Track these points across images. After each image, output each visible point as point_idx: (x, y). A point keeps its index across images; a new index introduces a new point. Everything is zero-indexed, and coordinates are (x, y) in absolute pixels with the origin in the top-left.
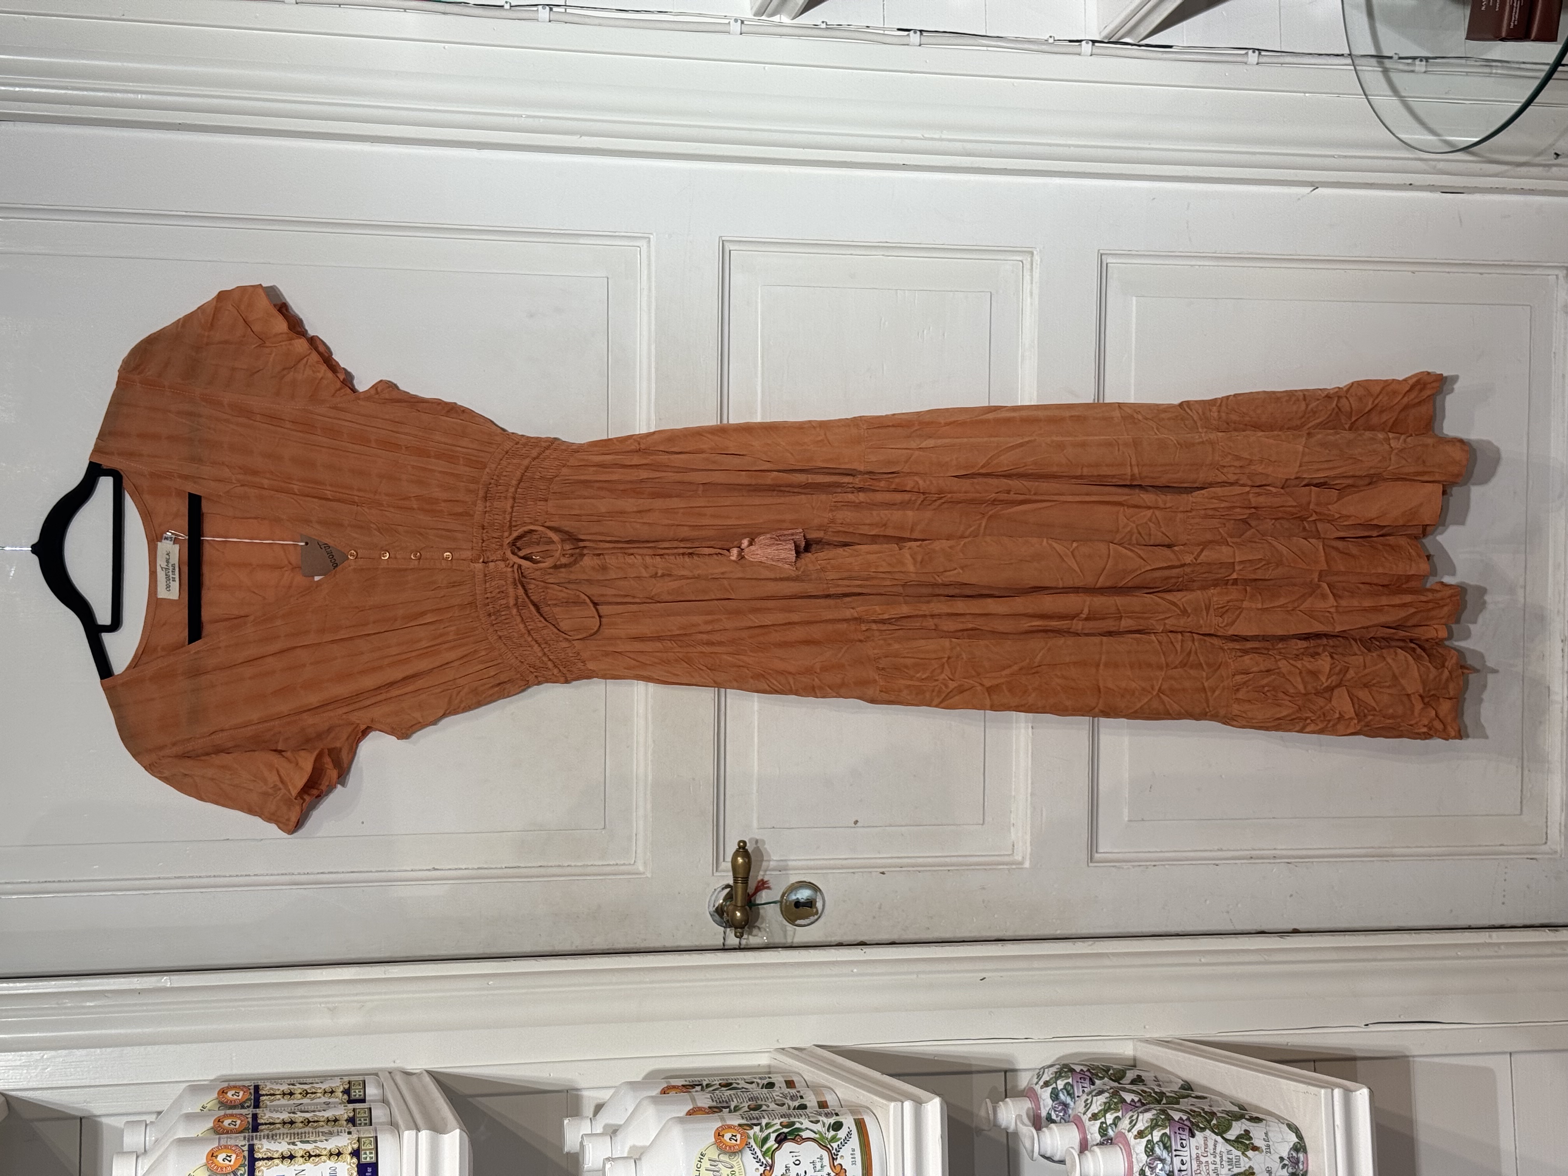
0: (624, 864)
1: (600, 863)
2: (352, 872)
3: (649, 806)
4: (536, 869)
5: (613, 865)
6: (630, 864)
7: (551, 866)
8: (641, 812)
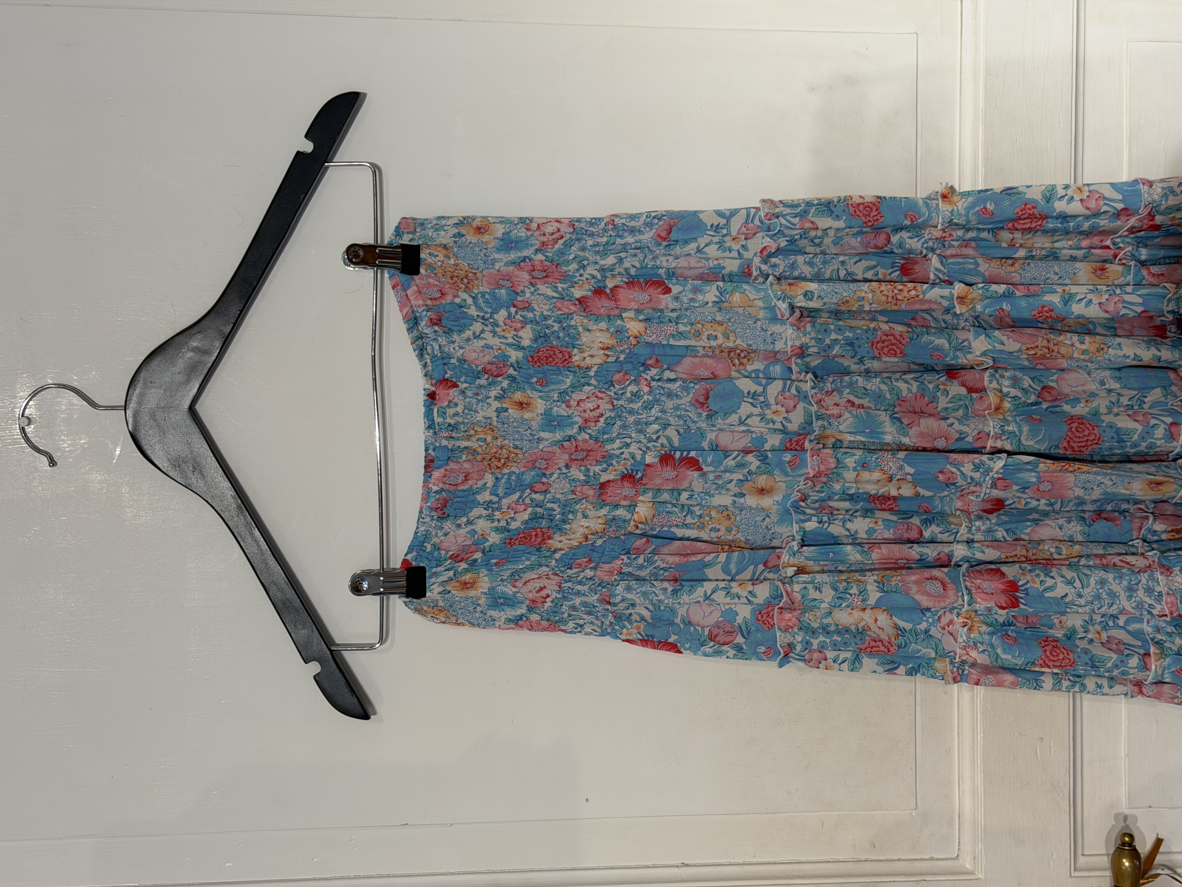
0: (941, 859)
1: (909, 857)
2: (574, 869)
3: (979, 777)
4: (824, 865)
5: (928, 860)
6: (951, 859)
8: (967, 785)
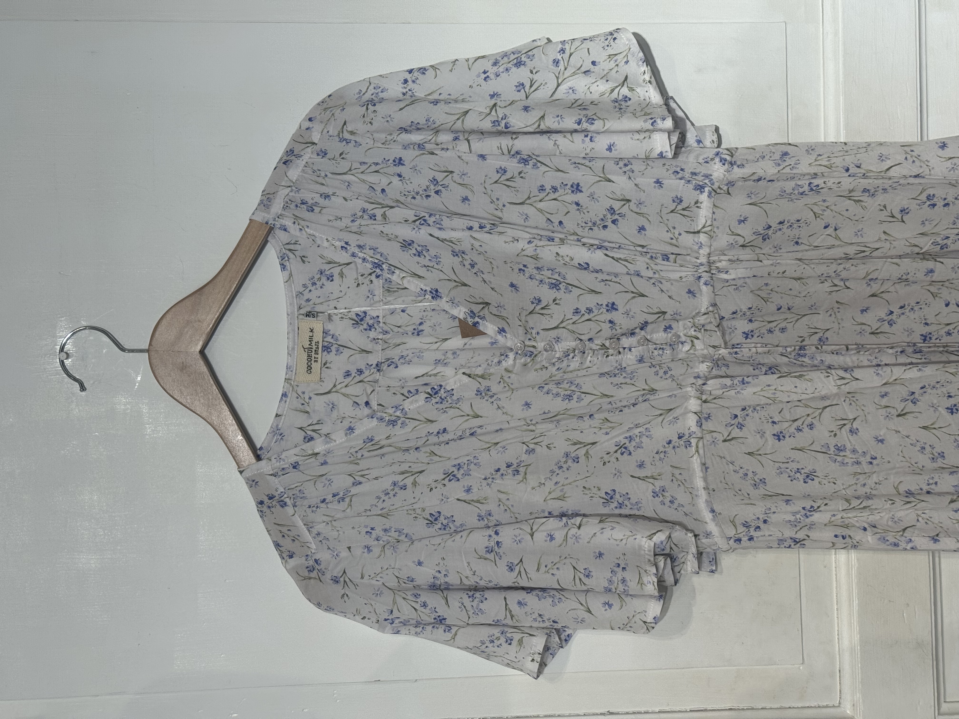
0: (827, 707)
1: (800, 705)
3: (857, 638)
4: (726, 713)
5: (815, 707)
6: (834, 706)
7: (743, 709)
